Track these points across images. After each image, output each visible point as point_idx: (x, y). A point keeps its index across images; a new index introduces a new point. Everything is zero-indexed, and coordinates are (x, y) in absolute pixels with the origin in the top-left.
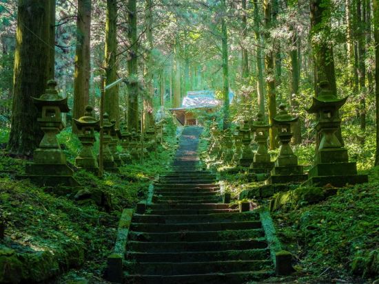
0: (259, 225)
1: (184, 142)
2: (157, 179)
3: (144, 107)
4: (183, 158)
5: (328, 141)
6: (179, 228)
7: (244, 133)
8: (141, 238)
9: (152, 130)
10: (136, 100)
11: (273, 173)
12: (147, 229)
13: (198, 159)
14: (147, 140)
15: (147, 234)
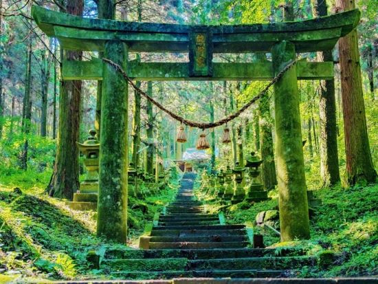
0: (218, 219)
1: (184, 184)
2: (167, 205)
3: (156, 160)
4: (183, 194)
5: (254, 181)
6: (181, 221)
7: (221, 177)
8: (164, 225)
9: (162, 175)
10: (152, 155)
11: (232, 199)
12: (166, 221)
13: (193, 194)
14: (159, 182)
15: (167, 223)
